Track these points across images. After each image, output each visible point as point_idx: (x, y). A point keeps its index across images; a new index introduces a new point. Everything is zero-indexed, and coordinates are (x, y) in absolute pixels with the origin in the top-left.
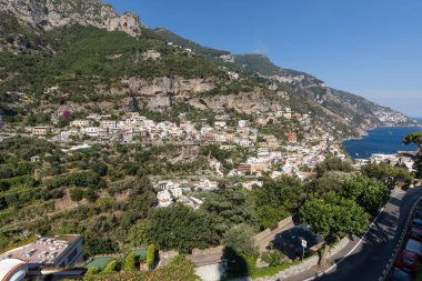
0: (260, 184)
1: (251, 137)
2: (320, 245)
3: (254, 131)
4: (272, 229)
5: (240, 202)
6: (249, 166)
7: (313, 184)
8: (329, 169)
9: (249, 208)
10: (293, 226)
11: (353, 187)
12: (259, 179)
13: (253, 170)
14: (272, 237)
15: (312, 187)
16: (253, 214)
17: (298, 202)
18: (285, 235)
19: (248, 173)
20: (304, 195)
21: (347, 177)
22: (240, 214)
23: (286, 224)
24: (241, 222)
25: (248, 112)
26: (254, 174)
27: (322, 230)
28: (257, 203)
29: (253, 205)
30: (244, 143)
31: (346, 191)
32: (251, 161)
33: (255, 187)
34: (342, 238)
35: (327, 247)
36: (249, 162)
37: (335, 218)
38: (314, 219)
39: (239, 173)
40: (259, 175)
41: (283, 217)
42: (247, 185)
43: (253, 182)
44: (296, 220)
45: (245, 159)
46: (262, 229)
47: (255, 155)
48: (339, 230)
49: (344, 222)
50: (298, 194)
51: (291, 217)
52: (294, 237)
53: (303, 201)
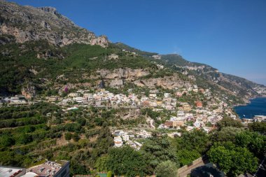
0: (179, 134)
1: (172, 104)
3: (175, 100)
4: (189, 166)
5: (165, 146)
6: (172, 123)
7: (216, 135)
8: (226, 125)
9: (172, 151)
10: (203, 164)
11: (244, 138)
12: (179, 131)
13: (174, 125)
14: (189, 171)
15: (214, 138)
16: (175, 154)
17: (206, 147)
18: (198, 170)
19: (171, 127)
20: (209, 142)
21: (239, 131)
22: (167, 154)
23: (198, 162)
24: (167, 160)
25: (170, 88)
26: (176, 127)
28: (178, 147)
29: (175, 149)
30: (168, 107)
32: (173, 119)
33: (176, 136)
34: (239, 174)
36: (172, 119)
37: (232, 160)
38: (219, 161)
39: (166, 127)
40: (179, 128)
41: (196, 158)
42: (171, 135)
43: (175, 133)
44: (206, 159)
45: (169, 118)
46: (181, 165)
47: (176, 116)
48: (236, 169)
49: (240, 164)
50: (206, 142)
51: (201, 158)
52: (204, 172)
53: (209, 147)
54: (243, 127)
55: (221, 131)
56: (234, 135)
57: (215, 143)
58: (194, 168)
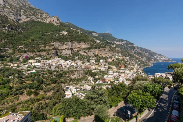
0: (110, 87)
1: (105, 67)
2: (136, 113)
3: (107, 64)
4: (116, 107)
5: (101, 95)
6: (105, 79)
7: (132, 86)
8: (138, 80)
9: (106, 98)
10: (124, 105)
11: (148, 88)
12: (109, 85)
13: (107, 81)
14: (116, 110)
15: (131, 88)
16: (107, 100)
17: (126, 94)
18: (121, 109)
19: (105, 82)
20: (128, 91)
21: (146, 83)
22: (102, 100)
23: (121, 104)
24: (102, 104)
25: (104, 56)
26: (107, 82)
27: (137, 107)
28: (109, 95)
29: (107, 96)
30: (103, 69)
31: (146, 89)
32: (106, 77)
33: (107, 88)
34: (145, 110)
35: (139, 114)
36: (105, 77)
37: (142, 101)
38: (133, 102)
39: (101, 82)
40: (109, 83)
41: (120, 101)
42: (104, 88)
44: (126, 102)
45: (103, 76)
46: (111, 107)
47: (108, 74)
48: (144, 106)
49: (146, 103)
50: (126, 91)
51: (123, 101)
52: (125, 110)
53: (128, 94)
54: (148, 80)
55: (135, 84)
56: (143, 86)
57: (132, 91)
58: (119, 108)
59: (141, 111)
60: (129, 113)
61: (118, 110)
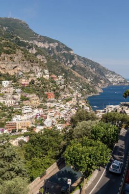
0: (26, 139)
1: (15, 97)
2: (79, 180)
3: (18, 91)
4: (41, 177)
5: (9, 159)
6: (15, 124)
7: (70, 133)
8: (81, 119)
9: (20, 163)
10: (58, 170)
11: (98, 132)
12: (25, 135)
13: (19, 127)
14: (42, 184)
15: (69, 136)
16: (23, 167)
17: (60, 149)
18: (53, 179)
19: (14, 131)
20: (64, 143)
21: (94, 124)
22: (12, 169)
23: (53, 170)
24: (12, 178)
25: (11, 73)
26: (20, 130)
27: (82, 167)
28: (26, 156)
29: (23, 159)
30: (9, 102)
31: (94, 134)
32: (16, 119)
33: (21, 143)
34: (94, 170)
35: (85, 180)
36: (14, 120)
37: (90, 156)
38: (76, 161)
39: (5, 131)
40: (25, 131)
41: (49, 164)
42: (14, 143)
43: (19, 139)
44: (61, 163)
45: (10, 118)
46: (32, 179)
47: (20, 114)
48: (93, 164)
49: (96, 158)
50: (59, 143)
51: (56, 163)
52: (59, 179)
53: (65, 148)
54: (98, 119)
55: (77, 127)
56: (89, 130)
57: (71, 142)
58: (48, 178)
59: (87, 174)
60: (69, 182)
61: (46, 182)
